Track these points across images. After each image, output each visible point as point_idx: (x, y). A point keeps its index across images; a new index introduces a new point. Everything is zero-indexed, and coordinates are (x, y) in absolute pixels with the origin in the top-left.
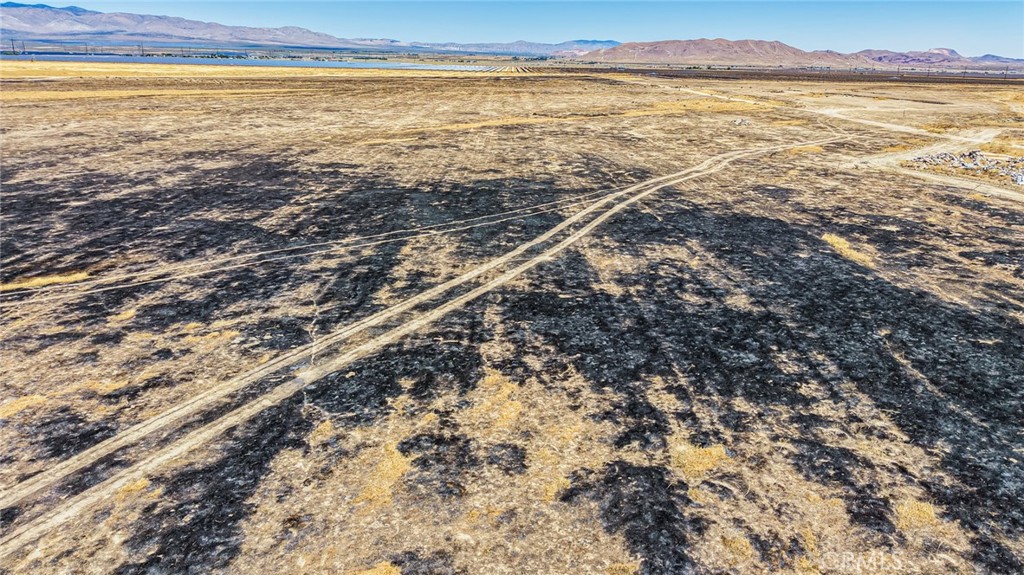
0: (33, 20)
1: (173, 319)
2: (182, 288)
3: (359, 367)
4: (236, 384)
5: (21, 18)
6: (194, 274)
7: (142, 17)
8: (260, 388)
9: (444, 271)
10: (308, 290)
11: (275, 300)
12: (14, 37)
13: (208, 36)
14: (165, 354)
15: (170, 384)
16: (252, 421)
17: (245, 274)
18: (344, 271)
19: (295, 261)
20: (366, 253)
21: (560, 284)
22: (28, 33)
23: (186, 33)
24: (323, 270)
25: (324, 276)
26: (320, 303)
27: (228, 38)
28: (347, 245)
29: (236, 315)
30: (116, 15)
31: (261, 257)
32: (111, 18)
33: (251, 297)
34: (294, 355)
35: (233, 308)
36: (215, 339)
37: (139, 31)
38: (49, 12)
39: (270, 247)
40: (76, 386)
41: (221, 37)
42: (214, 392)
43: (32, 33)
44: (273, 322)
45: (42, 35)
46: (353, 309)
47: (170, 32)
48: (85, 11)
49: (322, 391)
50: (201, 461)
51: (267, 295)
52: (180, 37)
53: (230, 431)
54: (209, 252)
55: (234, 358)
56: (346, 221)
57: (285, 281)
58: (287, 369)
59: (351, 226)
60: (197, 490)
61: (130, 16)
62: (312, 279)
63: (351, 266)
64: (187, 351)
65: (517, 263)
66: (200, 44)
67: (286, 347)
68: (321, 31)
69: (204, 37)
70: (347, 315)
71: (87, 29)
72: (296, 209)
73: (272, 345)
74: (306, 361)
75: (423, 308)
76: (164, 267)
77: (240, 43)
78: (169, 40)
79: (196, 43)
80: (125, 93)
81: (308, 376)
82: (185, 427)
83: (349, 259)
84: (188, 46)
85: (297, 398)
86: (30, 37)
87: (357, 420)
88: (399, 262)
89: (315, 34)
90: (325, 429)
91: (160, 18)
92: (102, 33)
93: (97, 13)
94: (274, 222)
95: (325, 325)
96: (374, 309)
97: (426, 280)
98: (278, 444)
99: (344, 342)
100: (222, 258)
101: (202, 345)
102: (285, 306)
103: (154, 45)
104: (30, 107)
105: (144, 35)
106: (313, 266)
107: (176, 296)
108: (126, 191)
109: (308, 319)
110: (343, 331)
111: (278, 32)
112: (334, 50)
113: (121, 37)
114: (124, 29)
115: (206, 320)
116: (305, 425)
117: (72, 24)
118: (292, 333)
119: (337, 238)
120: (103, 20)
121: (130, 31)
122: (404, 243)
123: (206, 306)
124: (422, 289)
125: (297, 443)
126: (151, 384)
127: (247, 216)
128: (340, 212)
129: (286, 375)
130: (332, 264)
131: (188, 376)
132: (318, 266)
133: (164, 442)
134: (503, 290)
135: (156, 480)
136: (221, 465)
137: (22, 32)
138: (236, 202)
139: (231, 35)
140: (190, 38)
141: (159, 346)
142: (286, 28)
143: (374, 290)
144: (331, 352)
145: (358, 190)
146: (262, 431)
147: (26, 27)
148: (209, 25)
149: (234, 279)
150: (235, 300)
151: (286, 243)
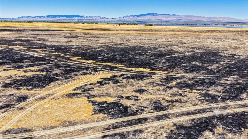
0: (166, 18)
1: (184, 87)
2: (187, 80)
3: (233, 115)
4: (197, 108)
5: (164, 17)
6: (190, 77)
7: (188, 16)
8: (202, 111)
10: (220, 88)
11: (210, 89)
12: (162, 21)
13: (202, 20)
14: (181, 95)
15: (181, 102)
16: (200, 119)
17: (203, 80)
18: (232, 85)
19: (217, 79)
20: (240, 81)
22: (164, 20)
23: (197, 19)
24: (225, 84)
25: (225, 85)
26: (223, 93)
27: (207, 20)
28: (234, 78)
29: (199, 90)
30: (182, 16)
31: (208, 76)
32: (181, 17)
33: (204, 86)
34: (213, 105)
35: (198, 88)
36: (193, 95)
37: (186, 19)
38: (169, 16)
39: (210, 74)
40: (161, 96)
41: (205, 20)
42: (191, 108)
43: (165, 20)
44: (209, 94)
45: (167, 20)
46: (233, 97)
47: (193, 19)
48: (176, 15)
49: (221, 118)
50: (185, 124)
51: (208, 87)
52: (195, 20)
53: (193, 120)
54: (194, 72)
55: (197, 101)
56: (235, 71)
57: (214, 84)
58: (211, 108)
59: (236, 73)
60: (183, 131)
61: (185, 16)
62: (222, 86)
63: (234, 84)
64: (186, 96)
66: (200, 22)
67: (211, 102)
68: (234, 18)
69: (201, 20)
70: (231, 98)
71: (176, 19)
72: (219, 65)
73: (207, 101)
74: (217, 108)
76: (183, 74)
77: (210, 21)
78: (193, 21)
79: (199, 22)
80: (181, 33)
81: (217, 112)
82: (183, 114)
83: (234, 82)
84: (197, 22)
85: (213, 117)
86: (165, 21)
87: (231, 131)
89: (232, 18)
90: (220, 129)
91: (192, 16)
92: (179, 20)
93: (178, 15)
94: (213, 68)
95: (224, 100)
96: (241, 99)
98: (205, 128)
99: (229, 106)
100: (197, 75)
101: (190, 95)
102: (212, 91)
103: (189, 22)
104: (162, 35)
105: (187, 20)
106: (222, 82)
107: (185, 81)
108: (178, 55)
109: (219, 96)
110: (229, 103)
111: (221, 18)
112: (237, 23)
113: (182, 21)
114: (183, 19)
115: (191, 89)
116: (214, 126)
117: (173, 18)
118: (214, 99)
119: (231, 75)
120: (180, 17)
121: (184, 19)
123: (192, 86)
125: (211, 130)
126: (177, 101)
127: (205, 65)
128: (233, 68)
129: (210, 110)
130: (228, 82)
131: (185, 102)
132: (224, 82)
133: (177, 116)
135: (175, 125)
136: (190, 127)
137: (163, 20)
138: (203, 61)
139: (208, 19)
140: (198, 21)
141: (180, 92)
142: (224, 17)
143: (241, 93)
144: (225, 108)
145: (240, 62)
146: (202, 123)
147: (164, 19)
148: (203, 17)
149: (200, 81)
150: (199, 86)
151: (215, 74)
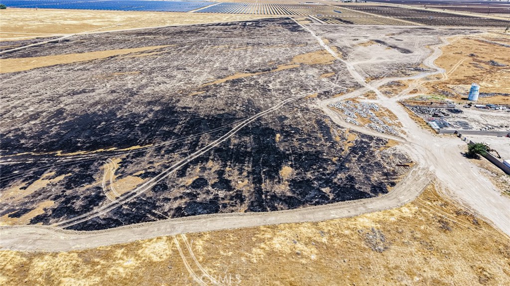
3: (195, 159)
9: (207, 143)
10: (186, 147)
14: (171, 158)
17: (176, 144)
18: (191, 143)
20: (194, 139)
21: (224, 146)
25: (188, 144)
26: (189, 150)
28: (191, 137)
29: (177, 152)
31: (177, 140)
34: (186, 158)
36: (176, 155)
42: (179, 162)
44: (183, 153)
49: (191, 162)
51: (181, 148)
54: (169, 139)
55: (179, 158)
56: (190, 130)
57: (183, 145)
59: (191, 132)
64: (173, 157)
65: (219, 141)
70: (193, 152)
73: (183, 157)
74: (188, 159)
75: (203, 151)
76: (163, 143)
83: (192, 141)
85: (188, 163)
88: (200, 141)
95: (190, 154)
96: (196, 151)
97: (204, 145)
100: (171, 141)
102: (183, 150)
106: (186, 142)
109: (187, 152)
110: (192, 155)
118: (185, 155)
119: (189, 135)
122: (201, 136)
123: (173, 150)
124: (203, 147)
126: (172, 161)
127: (172, 129)
128: (189, 127)
130: (189, 142)
131: (175, 161)
134: (215, 147)
144: (191, 158)
150: (176, 149)
151: (181, 137)
